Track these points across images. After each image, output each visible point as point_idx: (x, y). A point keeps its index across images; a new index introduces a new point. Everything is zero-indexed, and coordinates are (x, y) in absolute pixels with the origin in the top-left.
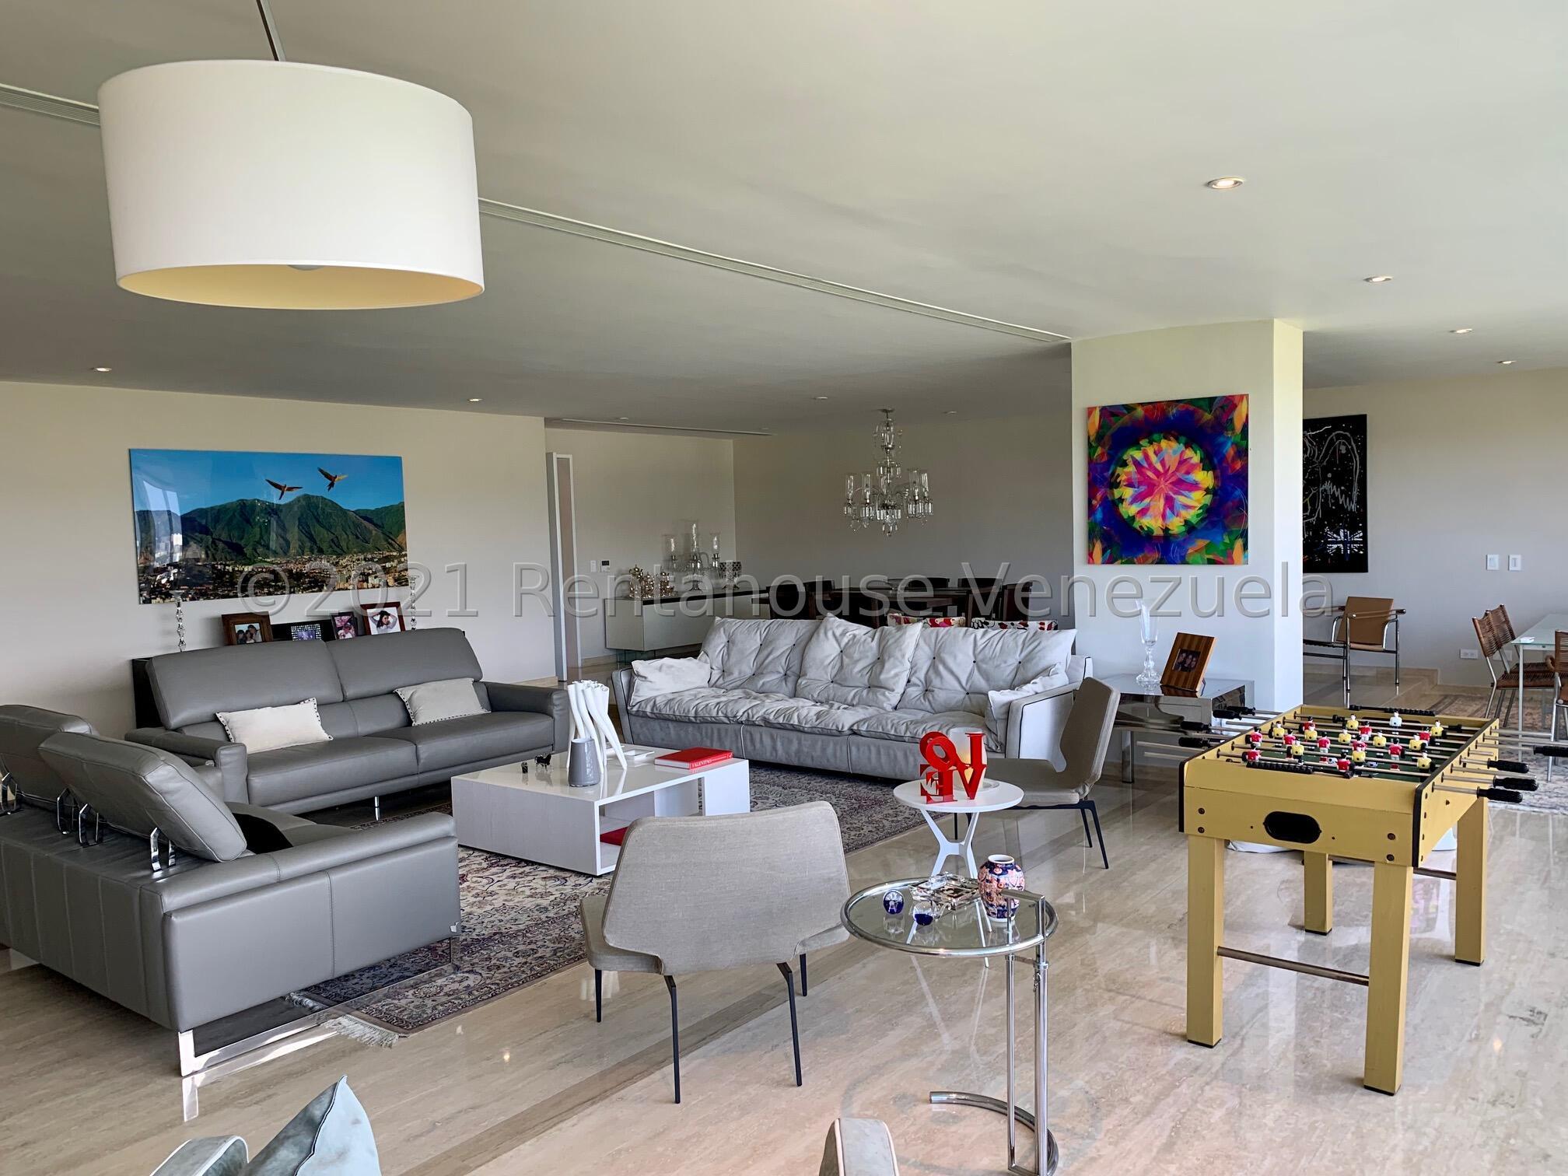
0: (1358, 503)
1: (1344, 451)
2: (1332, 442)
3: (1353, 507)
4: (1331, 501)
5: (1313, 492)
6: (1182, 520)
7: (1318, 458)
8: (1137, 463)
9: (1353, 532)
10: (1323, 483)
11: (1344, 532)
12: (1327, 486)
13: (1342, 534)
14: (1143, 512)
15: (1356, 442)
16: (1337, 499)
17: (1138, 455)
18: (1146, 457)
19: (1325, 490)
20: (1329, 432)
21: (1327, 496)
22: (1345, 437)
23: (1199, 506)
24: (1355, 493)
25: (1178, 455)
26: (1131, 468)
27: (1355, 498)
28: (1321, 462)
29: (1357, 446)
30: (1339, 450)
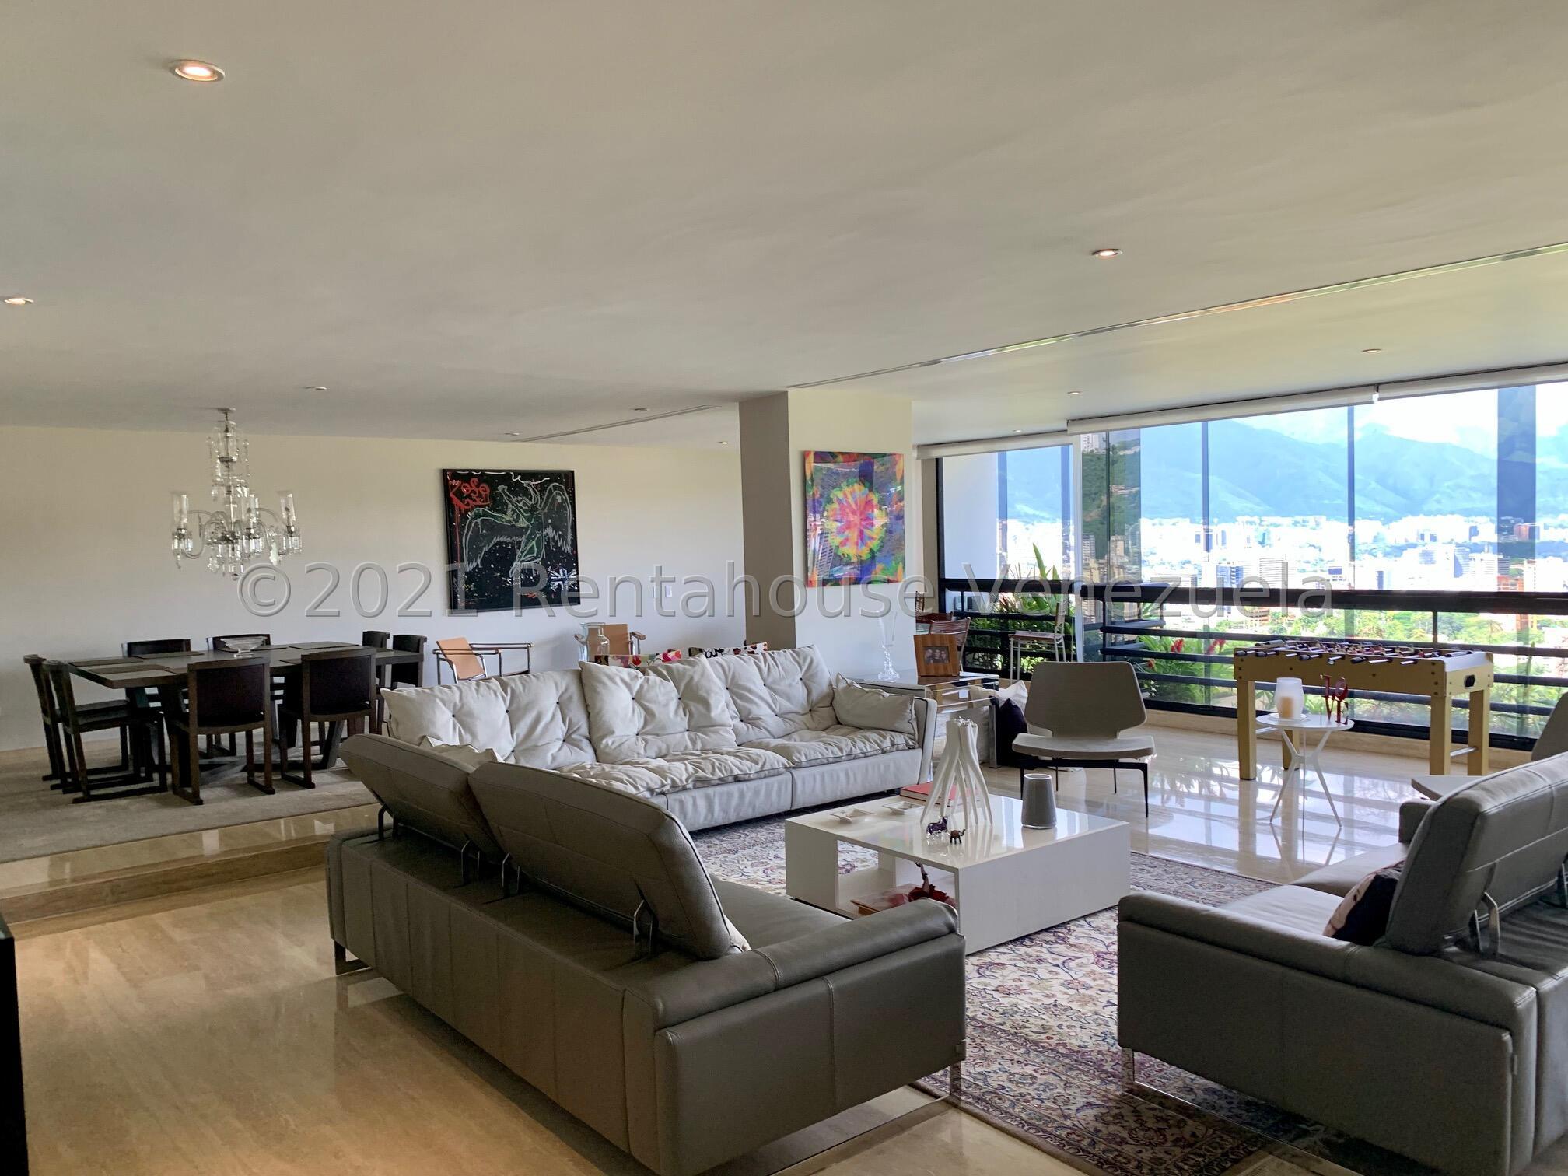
0: (572, 546)
1: (560, 501)
2: (551, 492)
3: (568, 549)
4: (552, 544)
5: (538, 535)
6: (868, 549)
7: (540, 506)
8: (840, 501)
9: (569, 571)
10: (546, 528)
11: (563, 571)
12: (549, 530)
13: (561, 572)
14: (844, 543)
15: (568, 494)
16: (556, 542)
17: (840, 495)
18: (845, 495)
19: (547, 534)
20: (548, 483)
21: (549, 539)
22: (562, 490)
23: (878, 537)
24: (569, 537)
25: (865, 496)
26: (836, 506)
27: (569, 542)
28: (543, 509)
29: (569, 497)
30: (557, 500)
